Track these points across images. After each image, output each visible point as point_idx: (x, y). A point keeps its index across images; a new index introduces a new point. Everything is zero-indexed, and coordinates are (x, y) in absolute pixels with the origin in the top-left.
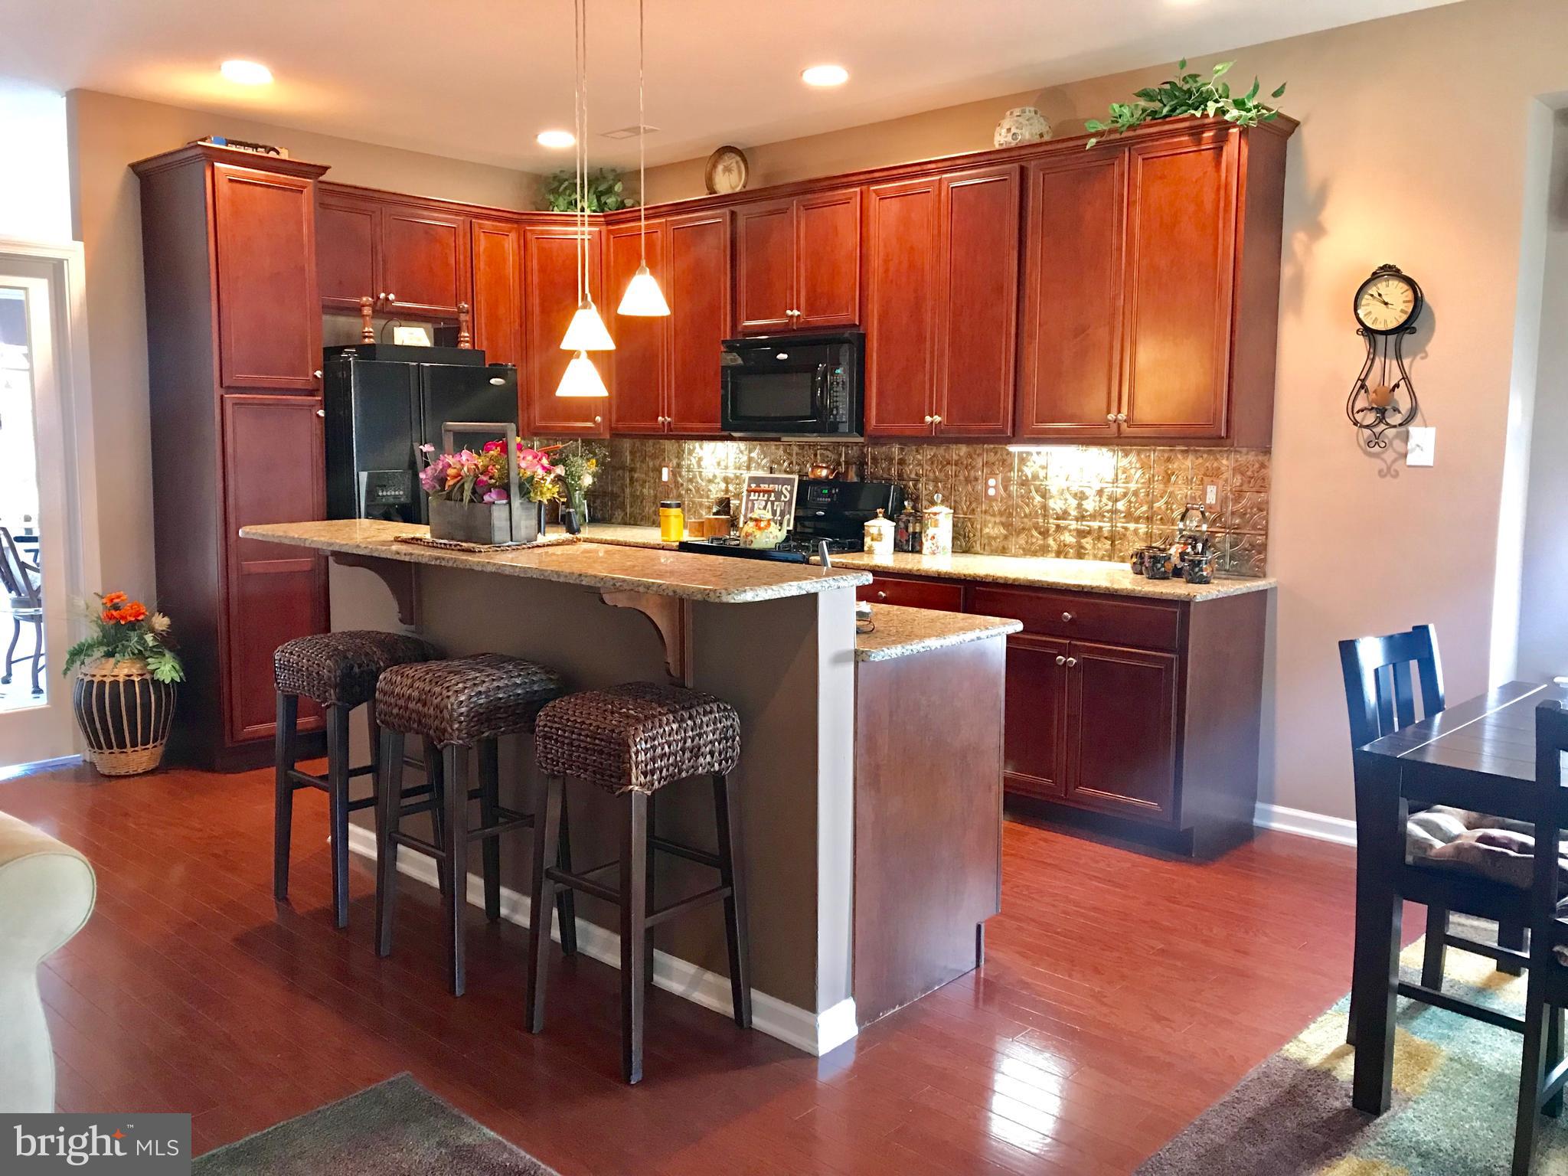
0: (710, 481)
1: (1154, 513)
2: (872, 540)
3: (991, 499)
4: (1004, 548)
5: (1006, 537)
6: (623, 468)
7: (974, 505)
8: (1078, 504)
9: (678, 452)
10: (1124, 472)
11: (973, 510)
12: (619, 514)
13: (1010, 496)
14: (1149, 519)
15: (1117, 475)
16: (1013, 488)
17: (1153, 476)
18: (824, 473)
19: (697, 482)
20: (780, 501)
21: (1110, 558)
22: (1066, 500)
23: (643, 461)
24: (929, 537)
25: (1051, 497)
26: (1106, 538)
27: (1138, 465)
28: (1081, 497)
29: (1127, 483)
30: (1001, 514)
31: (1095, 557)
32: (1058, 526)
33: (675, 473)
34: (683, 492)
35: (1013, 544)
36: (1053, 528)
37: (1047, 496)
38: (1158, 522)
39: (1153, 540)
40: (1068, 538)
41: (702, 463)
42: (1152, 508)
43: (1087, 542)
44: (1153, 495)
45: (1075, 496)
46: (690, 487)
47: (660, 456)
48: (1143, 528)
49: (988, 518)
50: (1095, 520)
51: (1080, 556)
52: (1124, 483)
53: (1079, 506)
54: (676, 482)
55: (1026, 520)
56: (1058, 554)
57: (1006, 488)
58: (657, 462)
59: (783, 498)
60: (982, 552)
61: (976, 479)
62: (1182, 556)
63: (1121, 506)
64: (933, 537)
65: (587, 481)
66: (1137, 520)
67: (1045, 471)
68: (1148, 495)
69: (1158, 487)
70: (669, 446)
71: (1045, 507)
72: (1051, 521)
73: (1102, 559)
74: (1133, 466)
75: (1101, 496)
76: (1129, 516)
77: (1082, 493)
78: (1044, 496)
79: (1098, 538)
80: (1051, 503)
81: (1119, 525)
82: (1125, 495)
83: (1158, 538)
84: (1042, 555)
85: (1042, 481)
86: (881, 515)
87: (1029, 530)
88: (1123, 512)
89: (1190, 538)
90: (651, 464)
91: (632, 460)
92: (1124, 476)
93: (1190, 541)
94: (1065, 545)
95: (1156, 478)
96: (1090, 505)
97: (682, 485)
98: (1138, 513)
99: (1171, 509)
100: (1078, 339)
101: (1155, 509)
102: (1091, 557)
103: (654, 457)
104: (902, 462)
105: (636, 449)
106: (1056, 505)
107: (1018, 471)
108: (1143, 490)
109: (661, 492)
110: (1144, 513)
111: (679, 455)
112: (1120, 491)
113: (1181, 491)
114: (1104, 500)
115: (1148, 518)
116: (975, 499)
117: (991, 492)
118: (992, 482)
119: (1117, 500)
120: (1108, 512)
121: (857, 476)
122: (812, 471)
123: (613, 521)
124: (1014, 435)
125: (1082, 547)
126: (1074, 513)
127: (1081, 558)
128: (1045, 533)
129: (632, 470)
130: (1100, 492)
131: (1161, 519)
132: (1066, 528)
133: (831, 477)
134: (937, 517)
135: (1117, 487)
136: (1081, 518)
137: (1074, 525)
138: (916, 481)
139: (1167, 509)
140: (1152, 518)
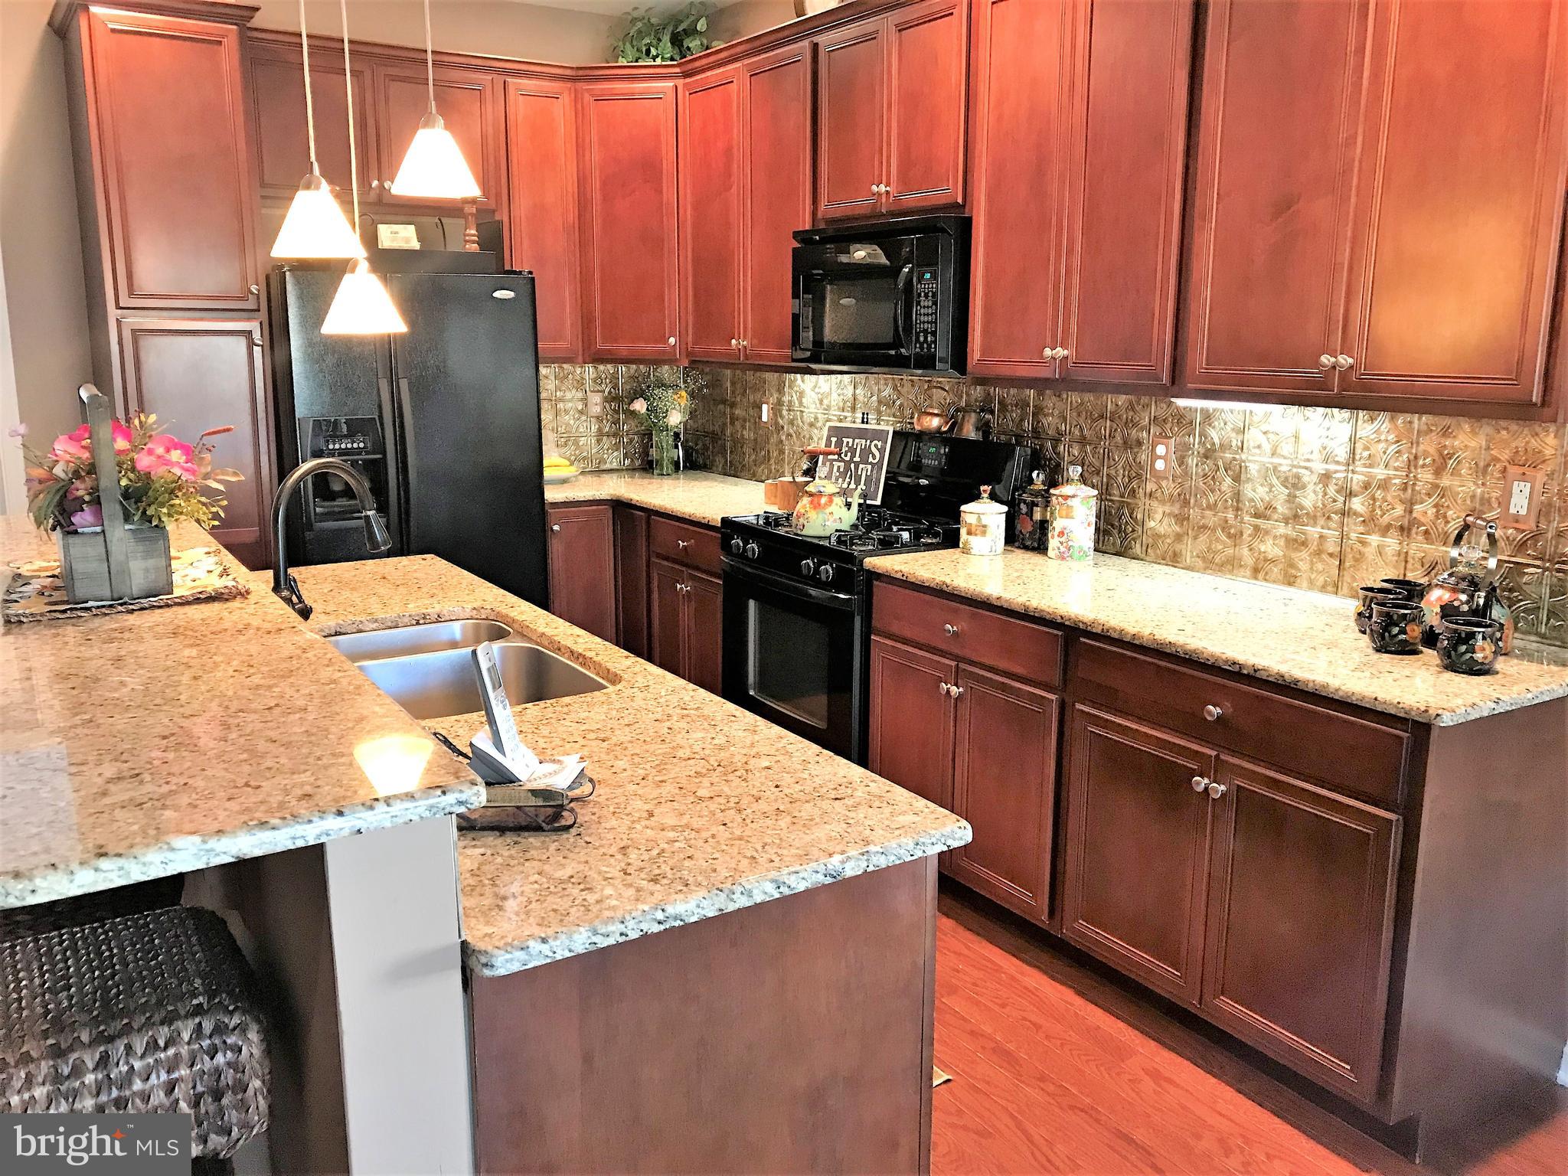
0: (811, 425)
1: (1414, 522)
2: (969, 533)
3: (1158, 477)
4: (1175, 554)
5: (1179, 537)
6: (724, 402)
7: (1134, 484)
8: (1289, 495)
9: (780, 385)
10: (1367, 448)
11: (1133, 491)
12: (719, 460)
13: (1186, 474)
14: (1405, 530)
15: (1353, 452)
16: (1192, 461)
17: (1416, 457)
18: (935, 423)
19: (798, 426)
20: (867, 463)
21: (1336, 590)
22: (1272, 486)
23: (744, 394)
24: (1056, 533)
25: (1248, 480)
26: (1331, 555)
27: (1391, 437)
28: (1294, 484)
29: (1371, 466)
30: (1171, 499)
31: (1311, 585)
32: (1257, 528)
33: (776, 410)
34: (784, 438)
35: (1189, 549)
36: (1248, 531)
37: (1243, 477)
38: (1420, 538)
39: (1409, 566)
40: (1271, 548)
41: (804, 400)
42: (1411, 512)
43: (1302, 559)
44: (1413, 490)
45: (1285, 483)
46: (791, 431)
47: (760, 388)
48: (1392, 543)
49: (1155, 504)
50: (1315, 525)
51: (1290, 581)
52: (1365, 465)
53: (1291, 498)
54: (777, 423)
55: (1208, 513)
56: (1256, 571)
57: (1181, 461)
58: (758, 395)
59: (871, 459)
60: (1143, 555)
61: (1139, 443)
62: (1448, 611)
63: (1357, 504)
64: (1061, 534)
65: (675, 419)
66: (1385, 530)
67: (1240, 438)
68: (1405, 489)
69: (1426, 476)
70: (771, 377)
71: (1237, 496)
72: (1247, 518)
73: (1323, 589)
74: (1383, 437)
75: (1326, 486)
76: (1370, 522)
77: (1298, 477)
78: (1237, 479)
79: (1319, 553)
80: (1248, 491)
81: (1353, 535)
82: (1366, 486)
83: (1418, 565)
84: (1231, 572)
85: (1236, 453)
86: (986, 495)
87: (1214, 530)
88: (1362, 516)
89: (1463, 579)
90: (751, 398)
91: (733, 392)
92: (1366, 454)
93: (1463, 585)
94: (1266, 560)
95: (1421, 462)
96: (1309, 499)
97: (783, 427)
98: (1386, 519)
99: (1445, 517)
100: (1280, 220)
101: (1415, 515)
102: (1305, 584)
103: (755, 389)
104: (1038, 411)
105: (736, 379)
106: (1255, 492)
107: (1200, 436)
108: (1397, 481)
109: (761, 436)
110: (1397, 519)
111: (780, 390)
112: (1357, 479)
113: (1464, 486)
114: (1332, 490)
115: (1402, 528)
116: (1136, 474)
117: (1160, 465)
118: (1161, 450)
119: (1351, 494)
120: (1336, 513)
121: (977, 429)
122: (919, 419)
123: (714, 468)
124: (1173, 383)
125: (1292, 565)
126: (1282, 509)
127: (1290, 584)
128: (1236, 537)
129: (733, 405)
130: (1326, 477)
131: (1426, 532)
132: (1267, 532)
133: (944, 429)
134: (1069, 502)
135: (1353, 472)
136: (1294, 518)
137: (1282, 529)
138: (1056, 441)
139: (1437, 517)
140: (1409, 530)
